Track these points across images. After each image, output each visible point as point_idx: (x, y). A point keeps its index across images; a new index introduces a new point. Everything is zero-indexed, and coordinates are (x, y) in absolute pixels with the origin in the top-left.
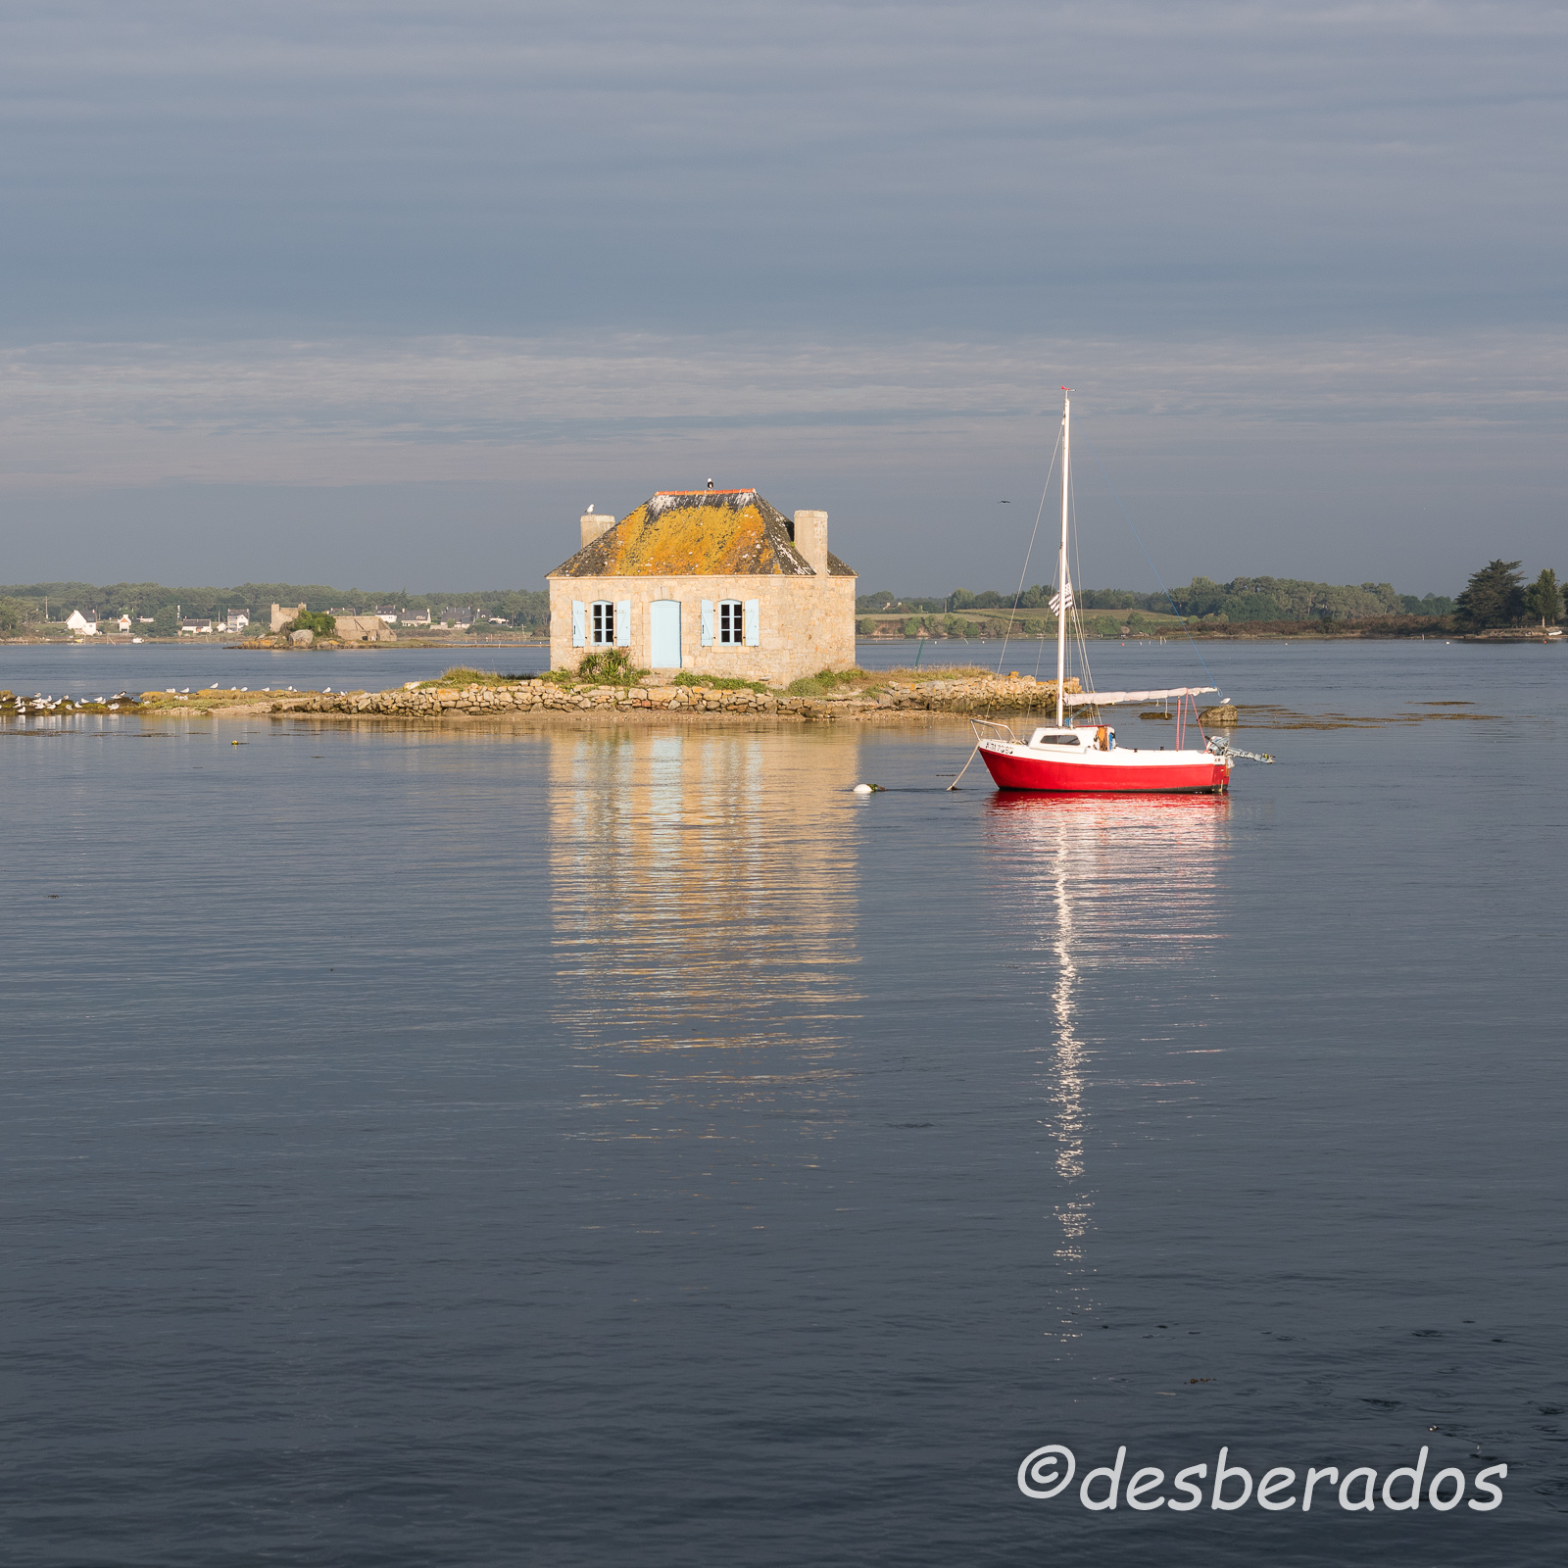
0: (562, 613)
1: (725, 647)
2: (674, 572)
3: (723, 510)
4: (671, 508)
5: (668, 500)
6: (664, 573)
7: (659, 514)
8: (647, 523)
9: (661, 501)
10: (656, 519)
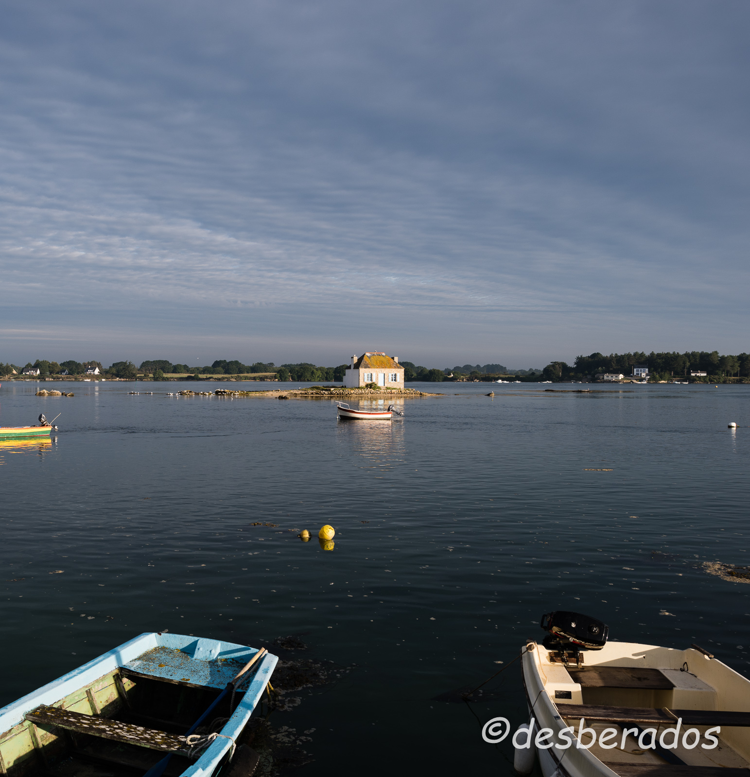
0: (362, 375)
1: (394, 382)
6: (382, 368)
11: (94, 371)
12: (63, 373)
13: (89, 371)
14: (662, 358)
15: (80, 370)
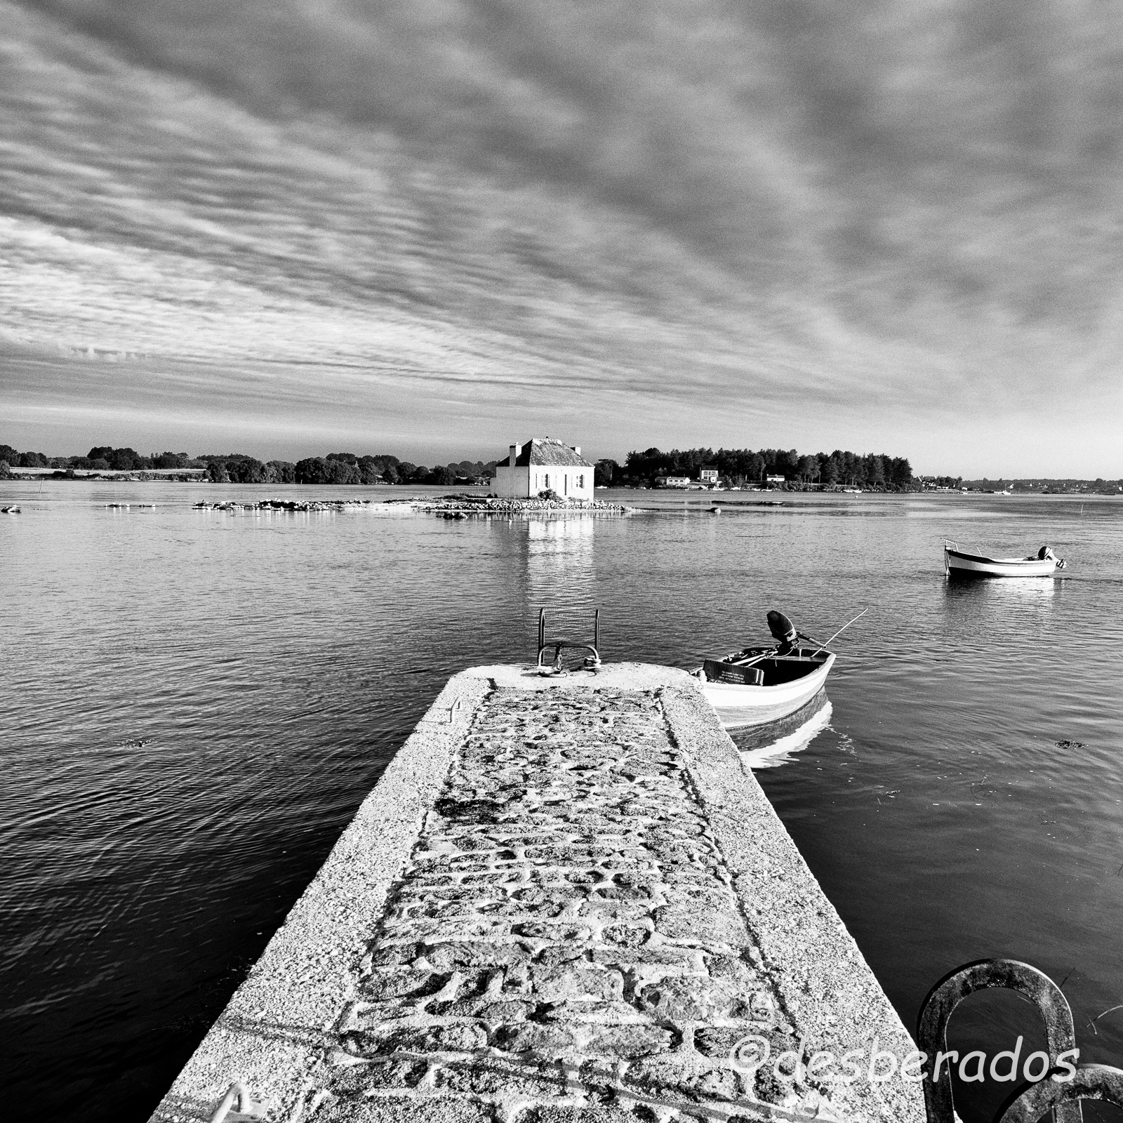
14: (734, 458)
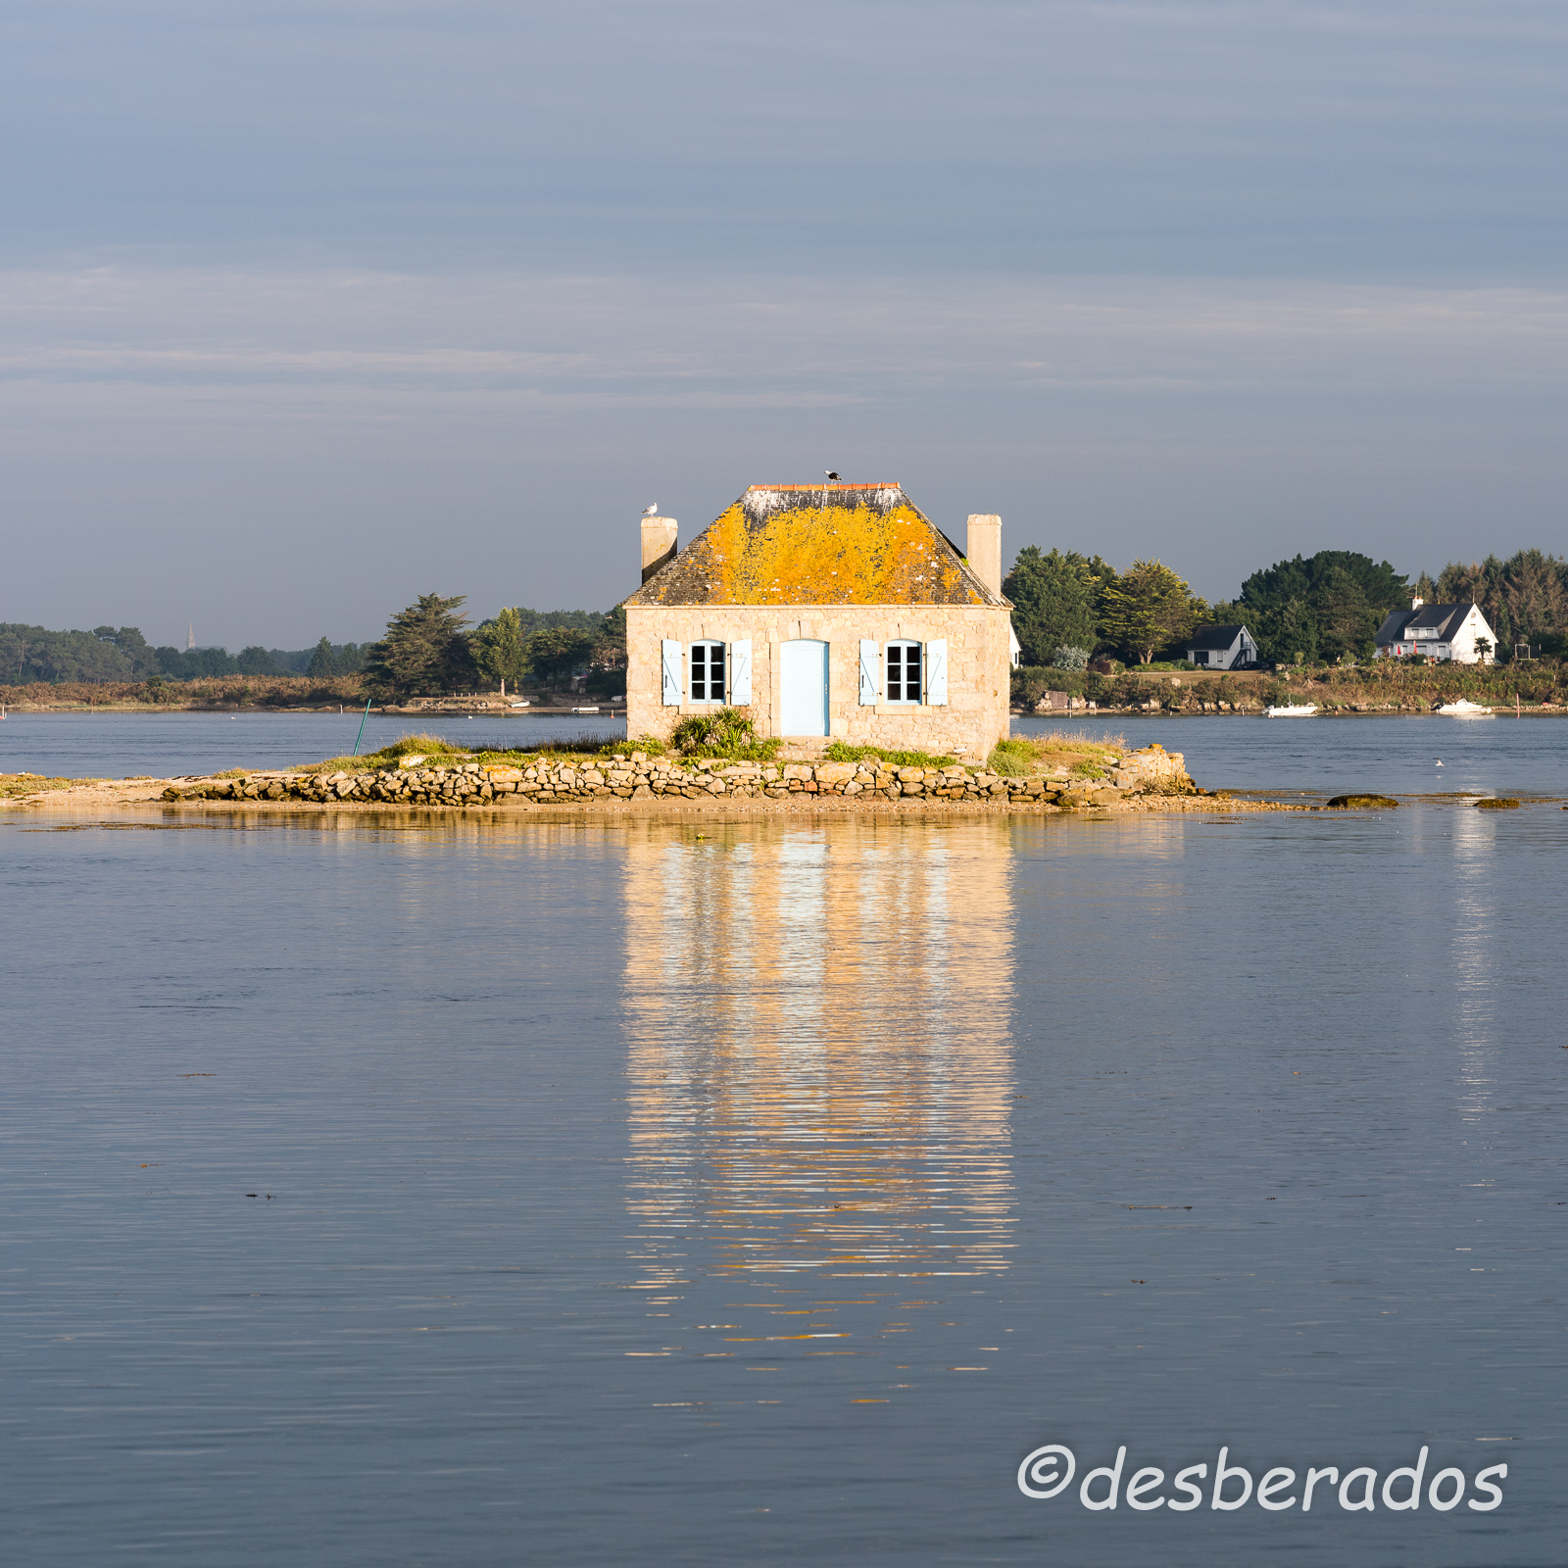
0: (646, 658)
1: (895, 707)
2: (820, 600)
3: (861, 514)
4: (779, 509)
5: (773, 499)
6: (805, 601)
7: (765, 517)
8: (751, 530)
9: (762, 499)
10: (763, 524)
11: (1447, 637)
12: (1214, 656)
13: (1409, 634)
15: (1340, 632)
